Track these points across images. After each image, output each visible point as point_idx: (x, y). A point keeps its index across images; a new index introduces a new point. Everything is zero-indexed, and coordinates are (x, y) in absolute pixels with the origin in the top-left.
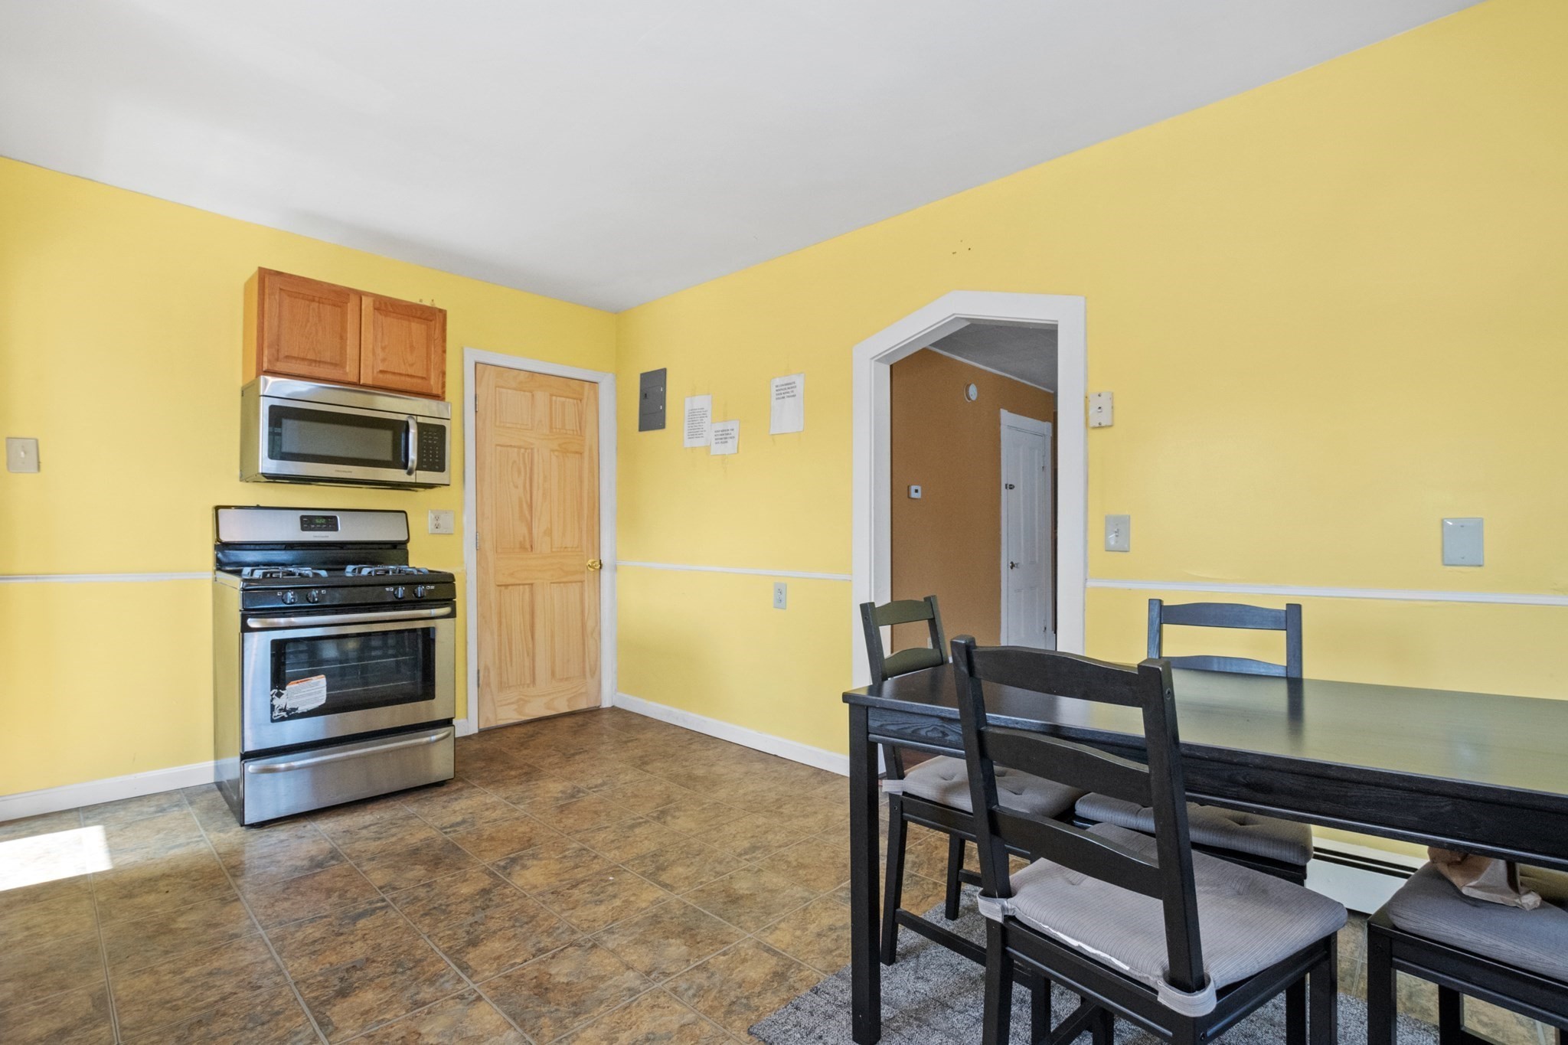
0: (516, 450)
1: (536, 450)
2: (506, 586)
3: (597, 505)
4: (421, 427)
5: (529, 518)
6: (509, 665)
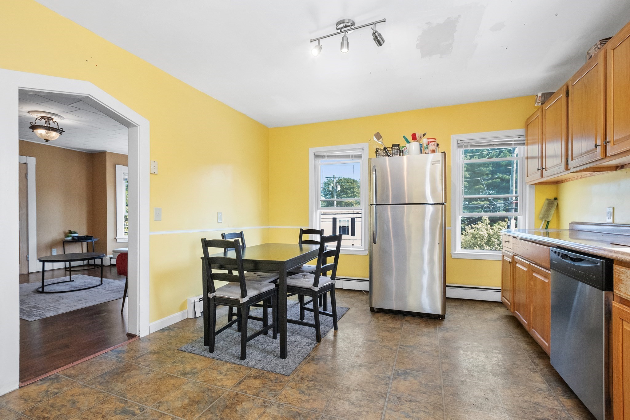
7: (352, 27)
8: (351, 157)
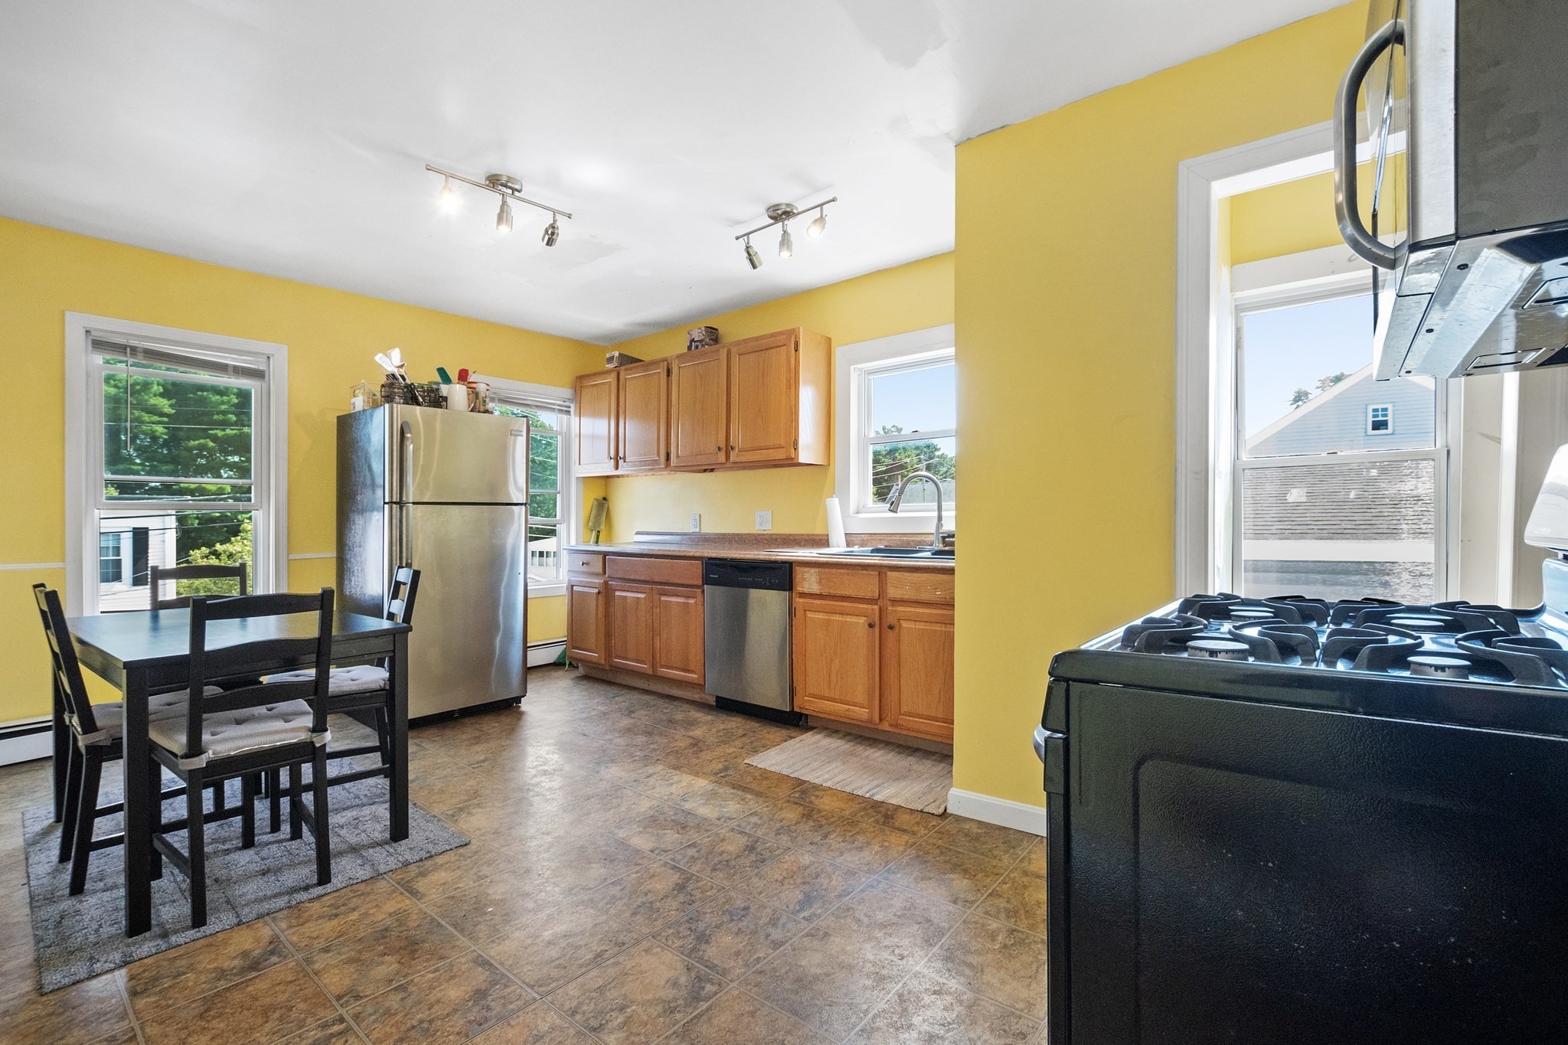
7: (516, 193)
8: (230, 370)
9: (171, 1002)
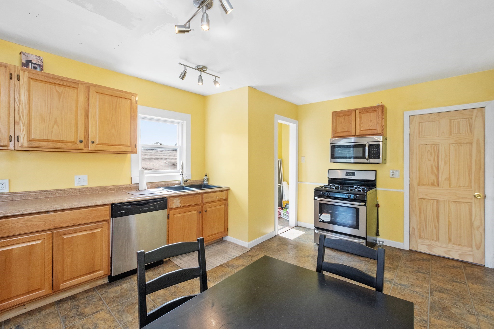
0: (430, 146)
1: (440, 145)
2: (424, 199)
3: (482, 167)
4: (370, 146)
5: (437, 173)
6: (425, 229)
9: (419, 312)
